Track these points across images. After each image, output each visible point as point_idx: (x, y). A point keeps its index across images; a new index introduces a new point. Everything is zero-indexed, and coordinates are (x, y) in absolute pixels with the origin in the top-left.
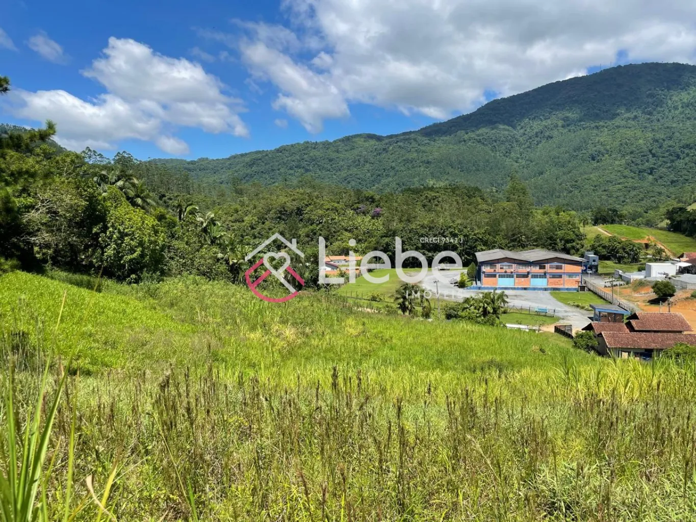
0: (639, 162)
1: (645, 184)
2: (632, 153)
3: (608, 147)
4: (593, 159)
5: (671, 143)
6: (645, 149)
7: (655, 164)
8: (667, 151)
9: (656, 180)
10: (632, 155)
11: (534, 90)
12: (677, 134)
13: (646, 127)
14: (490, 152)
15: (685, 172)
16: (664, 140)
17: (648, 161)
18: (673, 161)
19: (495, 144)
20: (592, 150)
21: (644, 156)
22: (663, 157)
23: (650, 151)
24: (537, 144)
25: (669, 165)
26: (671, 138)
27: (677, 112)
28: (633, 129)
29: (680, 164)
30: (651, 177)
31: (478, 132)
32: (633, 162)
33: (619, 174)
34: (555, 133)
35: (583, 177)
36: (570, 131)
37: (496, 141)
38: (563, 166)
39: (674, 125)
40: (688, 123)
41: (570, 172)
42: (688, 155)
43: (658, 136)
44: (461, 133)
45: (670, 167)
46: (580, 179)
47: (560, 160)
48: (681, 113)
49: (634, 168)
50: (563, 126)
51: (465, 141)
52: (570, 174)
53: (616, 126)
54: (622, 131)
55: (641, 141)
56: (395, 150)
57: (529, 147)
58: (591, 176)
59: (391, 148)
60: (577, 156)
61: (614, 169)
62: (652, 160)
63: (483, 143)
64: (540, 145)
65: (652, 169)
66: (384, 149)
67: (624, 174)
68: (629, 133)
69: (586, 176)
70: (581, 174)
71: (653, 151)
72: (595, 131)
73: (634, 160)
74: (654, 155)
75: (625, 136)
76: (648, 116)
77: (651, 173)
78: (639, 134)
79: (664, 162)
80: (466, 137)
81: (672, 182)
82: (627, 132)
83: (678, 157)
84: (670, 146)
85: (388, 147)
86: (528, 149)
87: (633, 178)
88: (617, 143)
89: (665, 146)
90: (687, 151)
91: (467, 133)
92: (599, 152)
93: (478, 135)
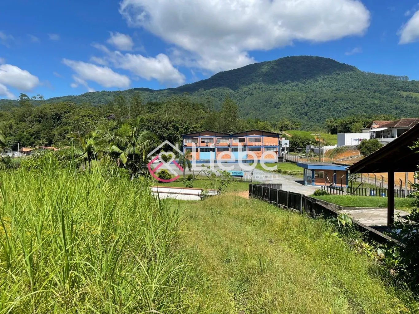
0: (300, 109)
1: (303, 121)
2: (296, 104)
3: (283, 100)
4: (275, 107)
5: (316, 99)
6: (303, 102)
7: (308, 110)
8: (314, 103)
9: (309, 118)
10: (296, 105)
11: (243, 68)
12: (319, 94)
13: (303, 90)
14: (219, 101)
15: (324, 115)
16: (312, 98)
17: (304, 108)
18: (317, 109)
19: (221, 97)
20: (274, 102)
21: (302, 106)
22: (312, 106)
23: (305, 103)
24: (245, 98)
25: (315, 110)
26: (316, 96)
27: (318, 83)
28: (296, 91)
29: (321, 110)
30: (306, 117)
31: (211, 90)
32: (296, 109)
33: (289, 115)
34: (255, 92)
35: (270, 116)
36: (262, 91)
37: (222, 96)
38: (259, 111)
39: (317, 90)
40: (324, 89)
41: (263, 114)
42: (325, 105)
43: (309, 95)
44: (201, 90)
45: (316, 112)
46: (268, 117)
47: (258, 107)
48: (321, 83)
49: (297, 112)
50: (259, 89)
51: (204, 94)
52: (263, 115)
53: (287, 90)
54: (290, 92)
55: (300, 98)
56: (162, 98)
57: (241, 100)
58: (275, 116)
59: (159, 97)
60: (267, 105)
61: (286, 112)
62: (306, 108)
63: (215, 96)
64: (246, 99)
65: (307, 113)
66: (155, 97)
67: (292, 115)
68: (294, 93)
69: (272, 116)
70: (269, 115)
71: (307, 103)
72: (276, 92)
73: (297, 107)
74: (307, 105)
75: (292, 95)
76: (304, 85)
77: (306, 115)
78: (299, 94)
79: (313, 109)
80: (205, 92)
81: (318, 120)
82: (293, 93)
83: (320, 106)
84: (315, 101)
85: (157, 96)
86: (240, 101)
87: (297, 117)
88: (287, 98)
89: (313, 100)
90: (324, 103)
91: (205, 90)
92: (279, 103)
93: (212, 92)
